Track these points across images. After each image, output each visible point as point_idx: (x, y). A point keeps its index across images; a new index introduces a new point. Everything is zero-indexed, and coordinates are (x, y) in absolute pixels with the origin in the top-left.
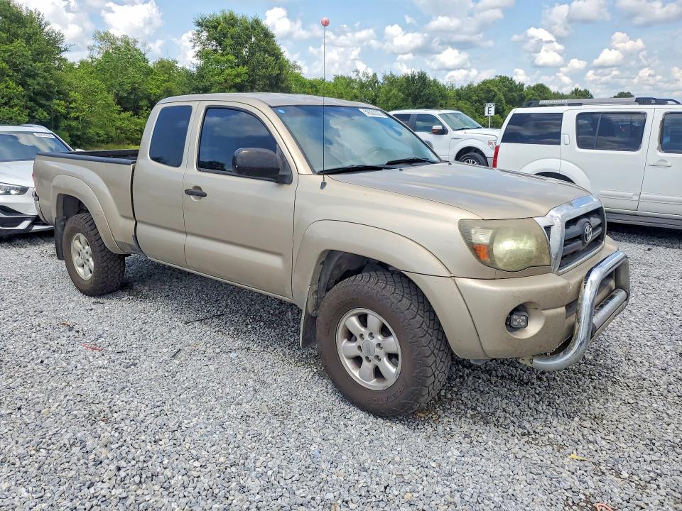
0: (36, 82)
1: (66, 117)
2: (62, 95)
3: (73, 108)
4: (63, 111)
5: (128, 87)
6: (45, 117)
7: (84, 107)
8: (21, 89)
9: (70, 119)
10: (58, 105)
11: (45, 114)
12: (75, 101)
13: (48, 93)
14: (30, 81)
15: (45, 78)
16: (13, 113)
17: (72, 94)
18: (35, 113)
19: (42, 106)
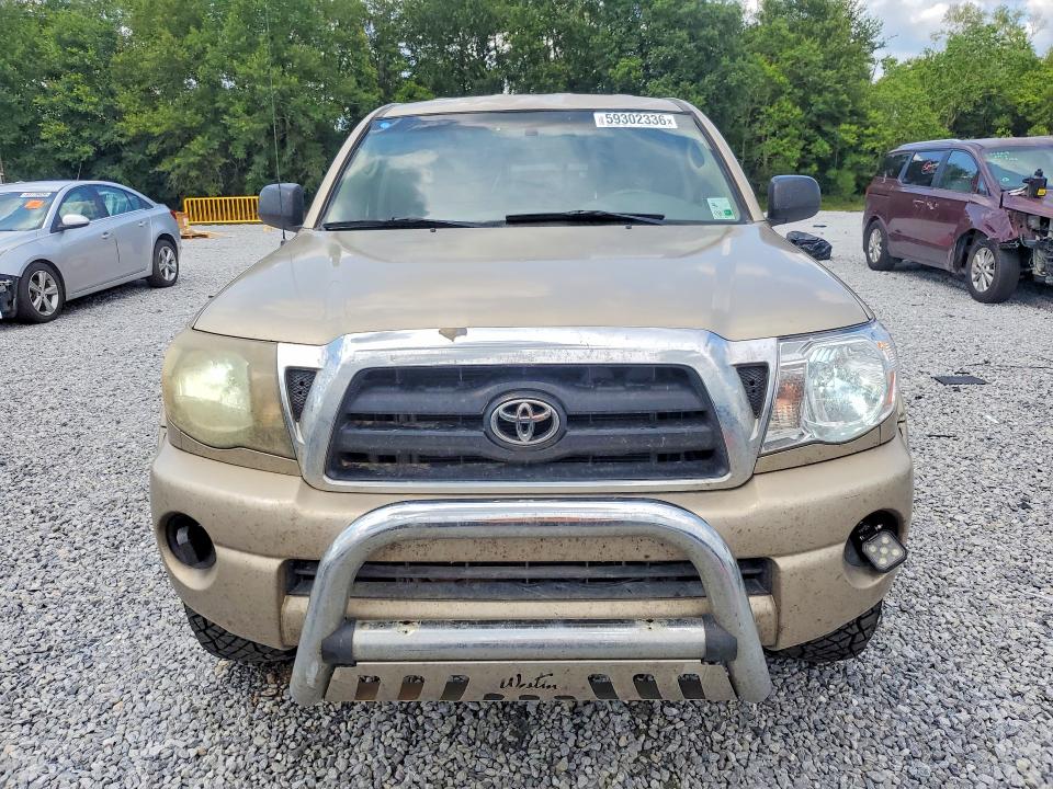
0: (820, 100)
1: (856, 149)
2: (858, 116)
3: (868, 136)
4: (852, 140)
5: (976, 96)
6: (825, 151)
7: (886, 133)
8: (798, 111)
9: (861, 152)
10: (847, 132)
11: (826, 146)
12: (874, 125)
13: (837, 115)
14: (814, 98)
15: (836, 92)
16: (782, 146)
17: (872, 113)
18: (813, 145)
19: (824, 135)
